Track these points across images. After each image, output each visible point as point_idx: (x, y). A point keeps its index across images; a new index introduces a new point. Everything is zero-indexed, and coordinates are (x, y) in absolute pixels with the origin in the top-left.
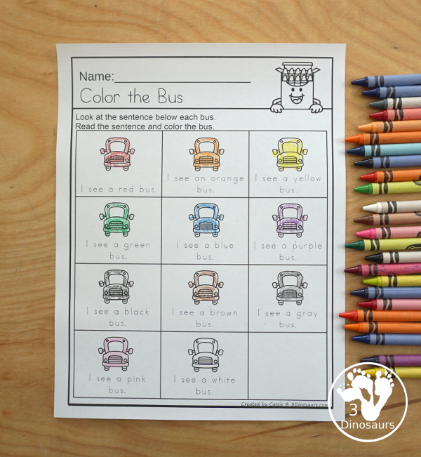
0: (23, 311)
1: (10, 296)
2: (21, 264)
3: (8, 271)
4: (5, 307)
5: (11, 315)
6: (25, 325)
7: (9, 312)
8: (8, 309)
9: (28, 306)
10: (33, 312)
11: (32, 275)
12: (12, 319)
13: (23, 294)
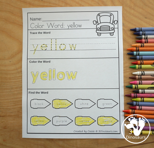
0: (12, 105)
1: (8, 99)
2: (12, 89)
3: (8, 91)
4: (6, 103)
5: (8, 106)
6: (12, 110)
7: (7, 105)
8: (7, 104)
9: (14, 103)
10: (15, 105)
11: (16, 92)
12: (8, 108)
13: (12, 99)
